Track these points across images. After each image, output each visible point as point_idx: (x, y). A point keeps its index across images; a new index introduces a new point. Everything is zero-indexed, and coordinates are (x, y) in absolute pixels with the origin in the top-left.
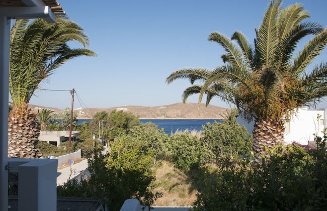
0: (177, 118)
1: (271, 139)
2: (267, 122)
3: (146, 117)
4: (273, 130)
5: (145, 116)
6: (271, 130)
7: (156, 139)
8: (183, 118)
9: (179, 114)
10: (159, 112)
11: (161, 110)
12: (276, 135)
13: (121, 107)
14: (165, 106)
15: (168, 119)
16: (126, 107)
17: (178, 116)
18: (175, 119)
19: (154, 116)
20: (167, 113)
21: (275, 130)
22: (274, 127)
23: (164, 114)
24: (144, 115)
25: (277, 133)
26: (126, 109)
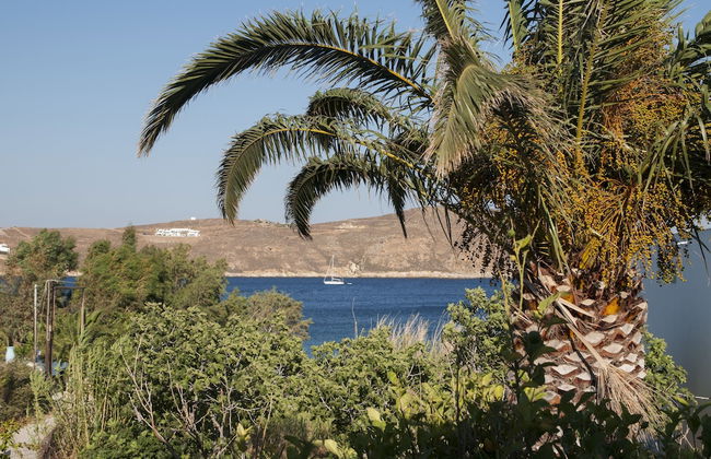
0: (414, 274)
1: (574, 357)
2: (559, 280)
3: (279, 269)
4: (584, 317)
5: (273, 263)
6: (574, 313)
7: (245, 363)
8: (436, 274)
9: (421, 257)
10: (334, 247)
11: (344, 239)
12: (595, 338)
13: (171, 225)
14: (361, 221)
15: (372, 274)
16: (193, 225)
17: (415, 265)
18: (404, 274)
19: (314, 266)
20: (371, 250)
21: (591, 314)
22: (588, 302)
23: (357, 257)
24: (271, 259)
25: (602, 327)
26: (194, 233)
